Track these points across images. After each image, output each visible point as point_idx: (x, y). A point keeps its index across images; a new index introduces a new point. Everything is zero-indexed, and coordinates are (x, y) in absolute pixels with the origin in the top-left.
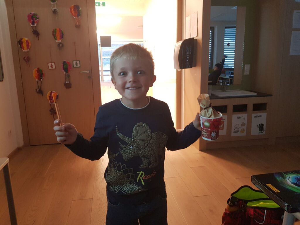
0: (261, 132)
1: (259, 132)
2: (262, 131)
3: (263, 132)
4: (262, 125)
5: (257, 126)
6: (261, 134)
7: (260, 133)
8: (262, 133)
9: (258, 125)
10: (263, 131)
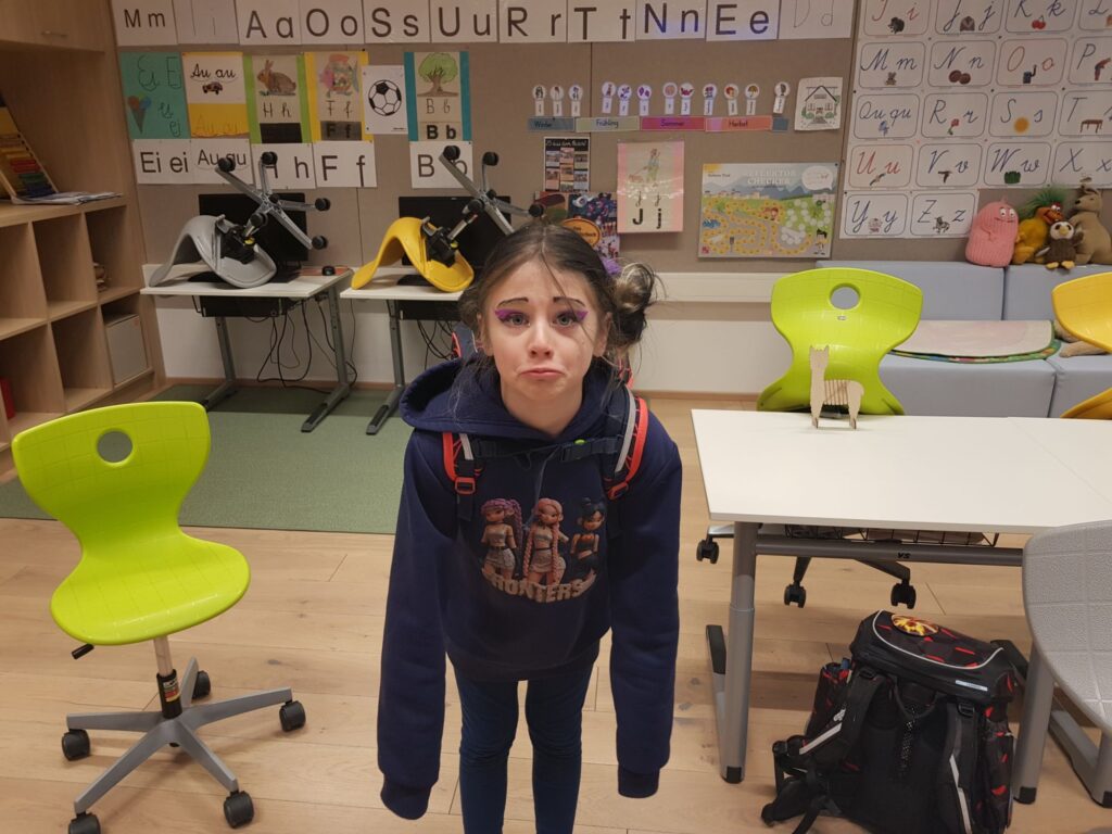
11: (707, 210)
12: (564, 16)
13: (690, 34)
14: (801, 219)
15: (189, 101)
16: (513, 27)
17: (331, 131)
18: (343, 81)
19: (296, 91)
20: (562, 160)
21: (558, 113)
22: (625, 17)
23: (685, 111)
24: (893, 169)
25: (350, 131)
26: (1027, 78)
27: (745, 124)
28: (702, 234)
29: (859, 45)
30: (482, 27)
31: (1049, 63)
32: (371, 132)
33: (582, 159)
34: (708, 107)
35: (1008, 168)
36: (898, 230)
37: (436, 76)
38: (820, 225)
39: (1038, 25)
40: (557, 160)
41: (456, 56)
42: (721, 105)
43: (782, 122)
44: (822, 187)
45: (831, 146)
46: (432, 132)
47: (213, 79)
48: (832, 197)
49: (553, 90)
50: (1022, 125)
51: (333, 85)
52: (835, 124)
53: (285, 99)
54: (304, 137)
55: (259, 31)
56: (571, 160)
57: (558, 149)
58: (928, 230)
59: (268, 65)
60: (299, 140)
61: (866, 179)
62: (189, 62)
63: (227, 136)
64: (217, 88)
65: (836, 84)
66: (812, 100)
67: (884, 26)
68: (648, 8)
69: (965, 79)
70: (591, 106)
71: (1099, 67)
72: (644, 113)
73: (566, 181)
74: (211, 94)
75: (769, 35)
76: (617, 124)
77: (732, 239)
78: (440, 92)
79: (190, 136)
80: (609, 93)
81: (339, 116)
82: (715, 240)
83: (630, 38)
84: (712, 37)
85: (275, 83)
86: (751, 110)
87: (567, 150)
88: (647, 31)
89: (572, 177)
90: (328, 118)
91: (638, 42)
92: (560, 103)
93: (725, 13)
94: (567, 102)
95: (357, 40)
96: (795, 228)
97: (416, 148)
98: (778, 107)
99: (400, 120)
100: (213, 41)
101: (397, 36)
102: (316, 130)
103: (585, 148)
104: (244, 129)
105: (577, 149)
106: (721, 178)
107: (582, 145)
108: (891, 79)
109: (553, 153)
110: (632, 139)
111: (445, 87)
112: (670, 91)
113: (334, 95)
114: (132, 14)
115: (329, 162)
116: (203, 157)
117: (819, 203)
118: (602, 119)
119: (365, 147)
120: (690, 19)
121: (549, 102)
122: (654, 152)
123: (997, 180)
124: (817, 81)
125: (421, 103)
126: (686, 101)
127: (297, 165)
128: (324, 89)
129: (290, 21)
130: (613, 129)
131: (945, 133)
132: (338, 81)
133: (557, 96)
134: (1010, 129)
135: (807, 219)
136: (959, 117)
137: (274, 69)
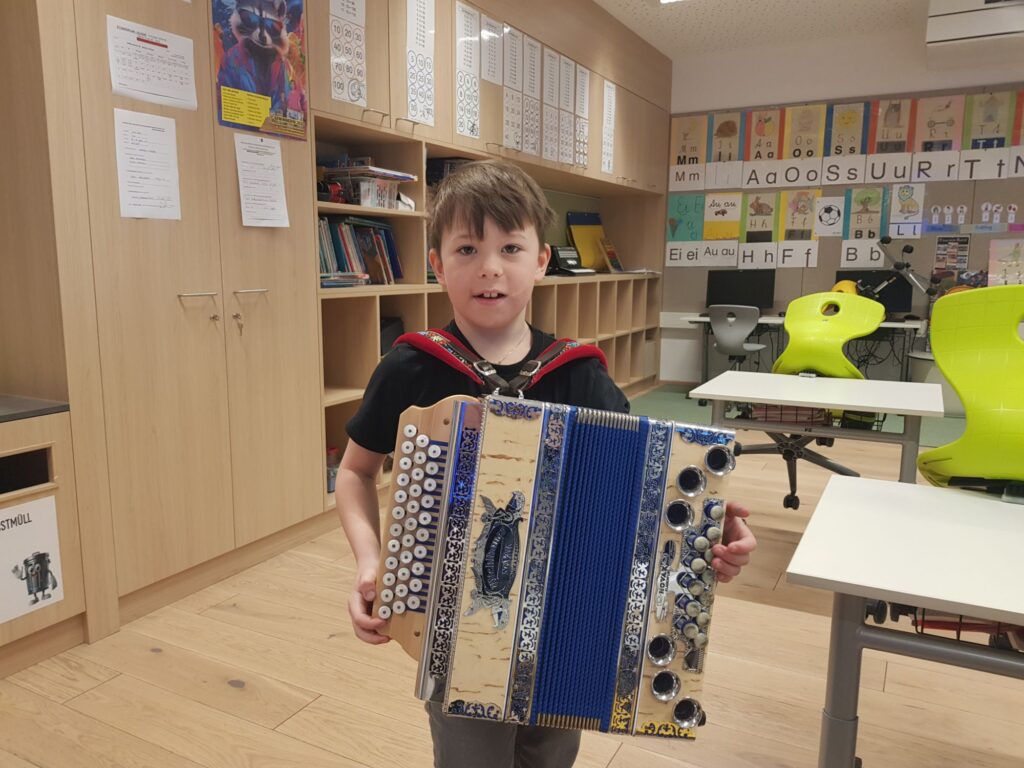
0: (39, 595)
1: (32, 597)
2: (42, 587)
3: (47, 592)
4: (42, 559)
5: (16, 568)
6: (42, 604)
7: (36, 601)
8: (49, 596)
9: (21, 566)
10: (50, 586)
12: (957, 165)
15: (706, 219)
16: (921, 173)
17: (791, 235)
18: (804, 206)
19: (773, 213)
20: (949, 250)
21: (948, 221)
22: (1001, 164)
25: (804, 235)
30: (900, 173)
32: (818, 235)
33: (963, 249)
37: (865, 203)
40: (945, 250)
41: (881, 190)
46: (859, 235)
47: (723, 207)
49: (946, 209)
51: (797, 209)
53: (764, 217)
54: (773, 238)
55: (755, 182)
56: (956, 250)
57: (946, 243)
59: (758, 198)
60: (770, 240)
62: (709, 199)
63: (725, 239)
64: (723, 213)
68: (1018, 158)
70: (973, 217)
72: (1011, 221)
73: (950, 263)
74: (720, 216)
76: (990, 228)
78: (867, 211)
79: (702, 240)
80: (986, 209)
81: (798, 226)
83: (1003, 177)
85: (760, 209)
87: (953, 244)
88: (1016, 171)
89: (955, 261)
90: (791, 227)
91: (1009, 179)
92: (950, 217)
94: (955, 216)
95: (816, 183)
97: (846, 244)
99: (838, 229)
100: (725, 187)
101: (843, 180)
102: (782, 234)
103: (967, 243)
104: (737, 235)
105: (960, 243)
107: (964, 241)
109: (942, 246)
110: (1000, 236)
111: (870, 208)
113: (796, 214)
114: (680, 174)
115: (787, 253)
116: (708, 251)
118: (980, 225)
119: (813, 244)
121: (942, 216)
122: (1018, 245)
125: (853, 218)
127: (766, 255)
128: (791, 211)
129: (775, 175)
130: (987, 231)
132: (800, 206)
133: (948, 212)
137: (760, 201)
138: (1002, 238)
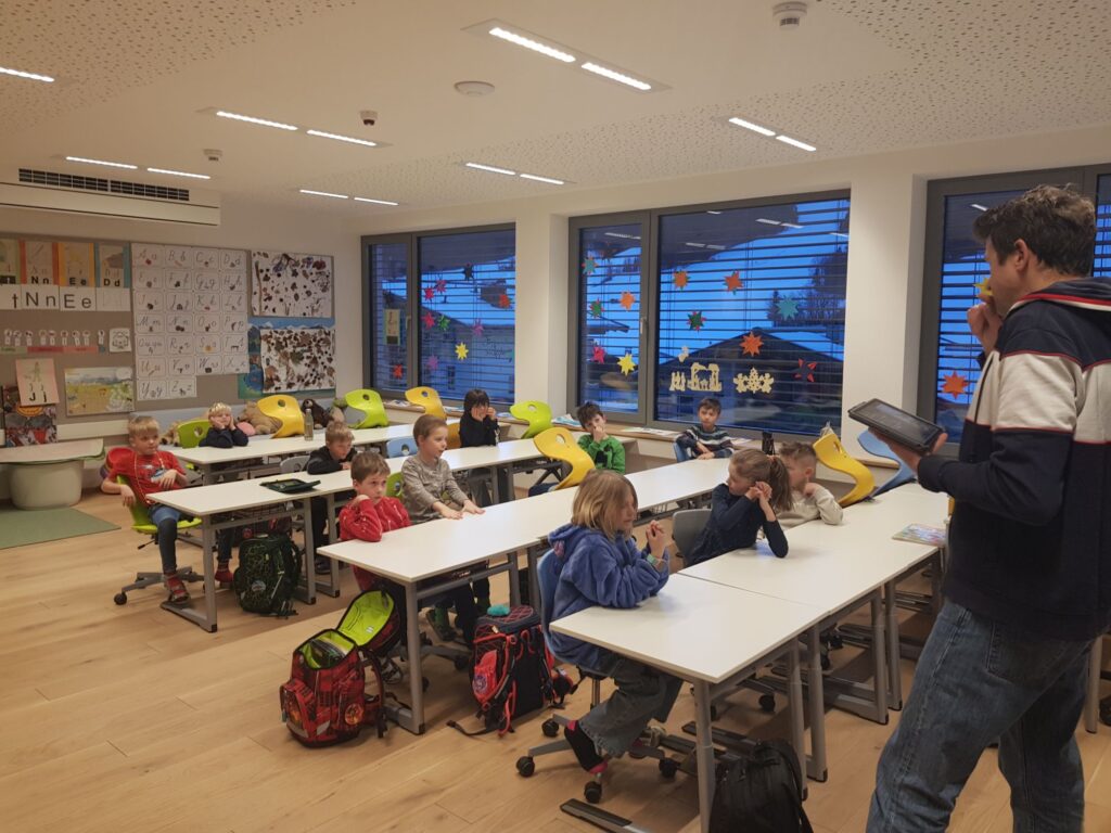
11: (69, 392)
13: (51, 307)
14: (118, 394)
22: (15, 298)
23: (53, 343)
24: (158, 368)
26: (207, 329)
27: (84, 349)
28: (68, 403)
29: (135, 314)
31: (214, 323)
34: (64, 342)
35: (206, 366)
36: (163, 396)
38: (128, 396)
39: (207, 308)
42: (71, 341)
43: (104, 349)
44: (125, 377)
45: (128, 359)
48: (131, 383)
50: (208, 348)
52: (129, 349)
58: (177, 395)
61: (146, 373)
65: (127, 331)
66: (117, 338)
67: (145, 307)
68: (28, 294)
69: (183, 330)
71: (233, 325)
72: (30, 344)
75: (92, 309)
76: (13, 350)
77: (84, 406)
80: (7, 334)
82: (75, 407)
83: (19, 307)
84: (63, 309)
86: (87, 343)
88: (27, 305)
91: (23, 310)
93: (68, 298)
96: (116, 398)
98: (101, 342)
106: (74, 376)
108: (151, 329)
112: (43, 333)
117: (126, 385)
118: (5, 348)
120: (51, 300)
122: (37, 364)
123: (202, 372)
124: (117, 330)
126: (52, 339)
130: (9, 352)
131: (177, 352)
134: (204, 350)
135: (121, 393)
136: (183, 345)
138: (25, 358)
